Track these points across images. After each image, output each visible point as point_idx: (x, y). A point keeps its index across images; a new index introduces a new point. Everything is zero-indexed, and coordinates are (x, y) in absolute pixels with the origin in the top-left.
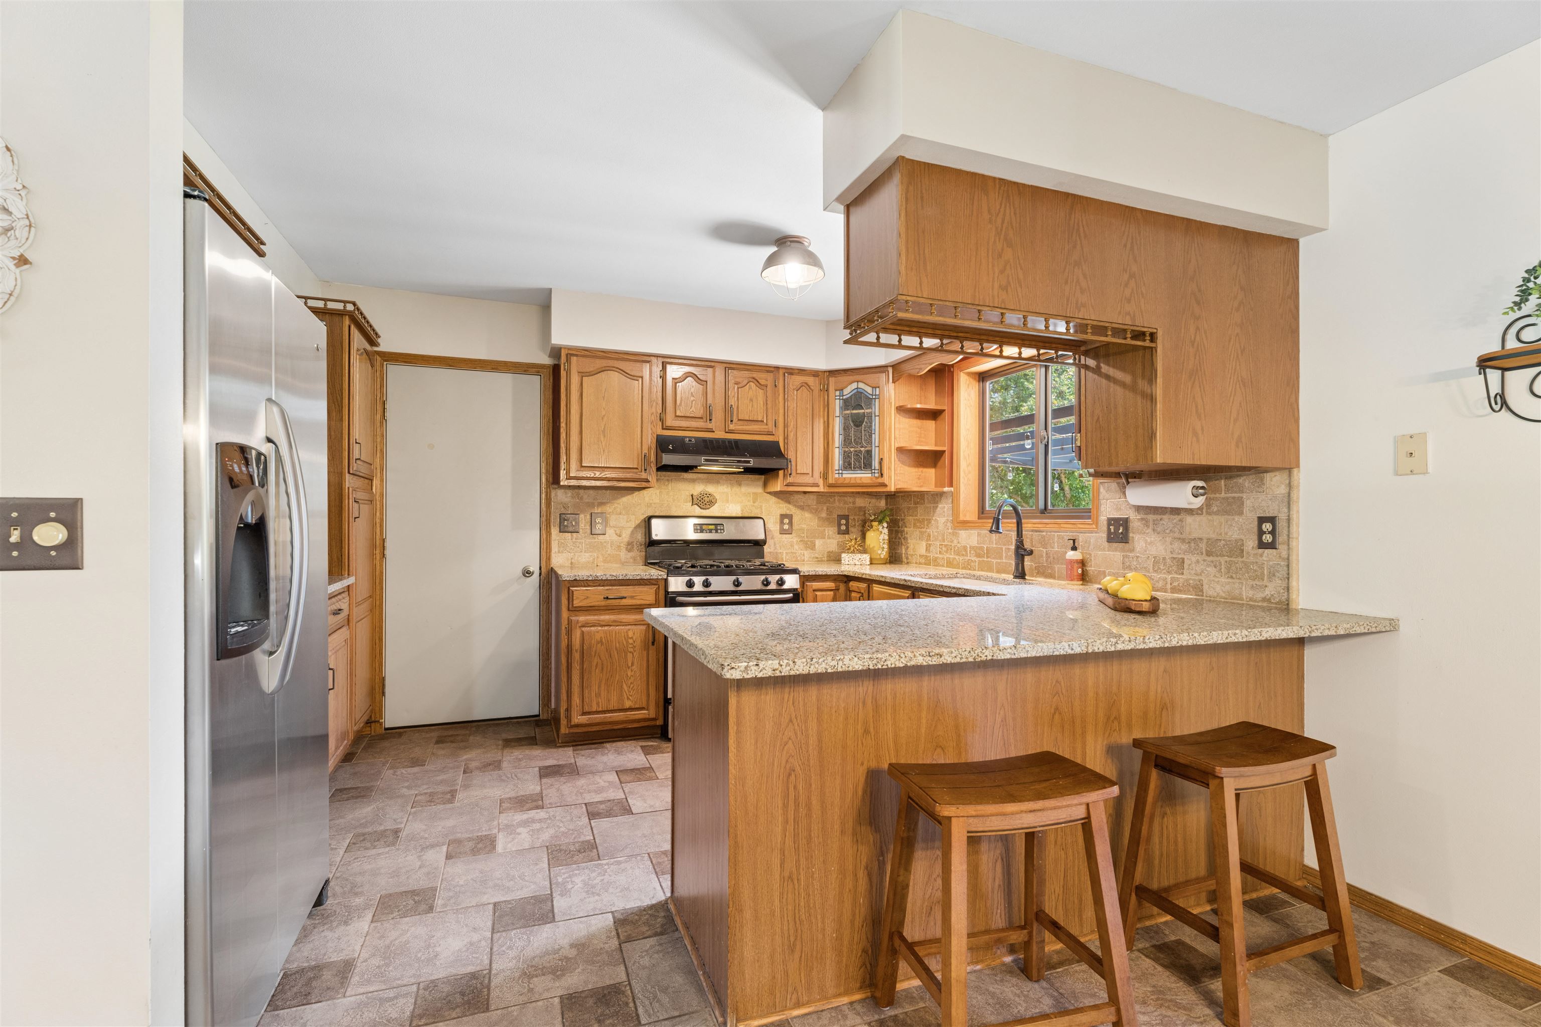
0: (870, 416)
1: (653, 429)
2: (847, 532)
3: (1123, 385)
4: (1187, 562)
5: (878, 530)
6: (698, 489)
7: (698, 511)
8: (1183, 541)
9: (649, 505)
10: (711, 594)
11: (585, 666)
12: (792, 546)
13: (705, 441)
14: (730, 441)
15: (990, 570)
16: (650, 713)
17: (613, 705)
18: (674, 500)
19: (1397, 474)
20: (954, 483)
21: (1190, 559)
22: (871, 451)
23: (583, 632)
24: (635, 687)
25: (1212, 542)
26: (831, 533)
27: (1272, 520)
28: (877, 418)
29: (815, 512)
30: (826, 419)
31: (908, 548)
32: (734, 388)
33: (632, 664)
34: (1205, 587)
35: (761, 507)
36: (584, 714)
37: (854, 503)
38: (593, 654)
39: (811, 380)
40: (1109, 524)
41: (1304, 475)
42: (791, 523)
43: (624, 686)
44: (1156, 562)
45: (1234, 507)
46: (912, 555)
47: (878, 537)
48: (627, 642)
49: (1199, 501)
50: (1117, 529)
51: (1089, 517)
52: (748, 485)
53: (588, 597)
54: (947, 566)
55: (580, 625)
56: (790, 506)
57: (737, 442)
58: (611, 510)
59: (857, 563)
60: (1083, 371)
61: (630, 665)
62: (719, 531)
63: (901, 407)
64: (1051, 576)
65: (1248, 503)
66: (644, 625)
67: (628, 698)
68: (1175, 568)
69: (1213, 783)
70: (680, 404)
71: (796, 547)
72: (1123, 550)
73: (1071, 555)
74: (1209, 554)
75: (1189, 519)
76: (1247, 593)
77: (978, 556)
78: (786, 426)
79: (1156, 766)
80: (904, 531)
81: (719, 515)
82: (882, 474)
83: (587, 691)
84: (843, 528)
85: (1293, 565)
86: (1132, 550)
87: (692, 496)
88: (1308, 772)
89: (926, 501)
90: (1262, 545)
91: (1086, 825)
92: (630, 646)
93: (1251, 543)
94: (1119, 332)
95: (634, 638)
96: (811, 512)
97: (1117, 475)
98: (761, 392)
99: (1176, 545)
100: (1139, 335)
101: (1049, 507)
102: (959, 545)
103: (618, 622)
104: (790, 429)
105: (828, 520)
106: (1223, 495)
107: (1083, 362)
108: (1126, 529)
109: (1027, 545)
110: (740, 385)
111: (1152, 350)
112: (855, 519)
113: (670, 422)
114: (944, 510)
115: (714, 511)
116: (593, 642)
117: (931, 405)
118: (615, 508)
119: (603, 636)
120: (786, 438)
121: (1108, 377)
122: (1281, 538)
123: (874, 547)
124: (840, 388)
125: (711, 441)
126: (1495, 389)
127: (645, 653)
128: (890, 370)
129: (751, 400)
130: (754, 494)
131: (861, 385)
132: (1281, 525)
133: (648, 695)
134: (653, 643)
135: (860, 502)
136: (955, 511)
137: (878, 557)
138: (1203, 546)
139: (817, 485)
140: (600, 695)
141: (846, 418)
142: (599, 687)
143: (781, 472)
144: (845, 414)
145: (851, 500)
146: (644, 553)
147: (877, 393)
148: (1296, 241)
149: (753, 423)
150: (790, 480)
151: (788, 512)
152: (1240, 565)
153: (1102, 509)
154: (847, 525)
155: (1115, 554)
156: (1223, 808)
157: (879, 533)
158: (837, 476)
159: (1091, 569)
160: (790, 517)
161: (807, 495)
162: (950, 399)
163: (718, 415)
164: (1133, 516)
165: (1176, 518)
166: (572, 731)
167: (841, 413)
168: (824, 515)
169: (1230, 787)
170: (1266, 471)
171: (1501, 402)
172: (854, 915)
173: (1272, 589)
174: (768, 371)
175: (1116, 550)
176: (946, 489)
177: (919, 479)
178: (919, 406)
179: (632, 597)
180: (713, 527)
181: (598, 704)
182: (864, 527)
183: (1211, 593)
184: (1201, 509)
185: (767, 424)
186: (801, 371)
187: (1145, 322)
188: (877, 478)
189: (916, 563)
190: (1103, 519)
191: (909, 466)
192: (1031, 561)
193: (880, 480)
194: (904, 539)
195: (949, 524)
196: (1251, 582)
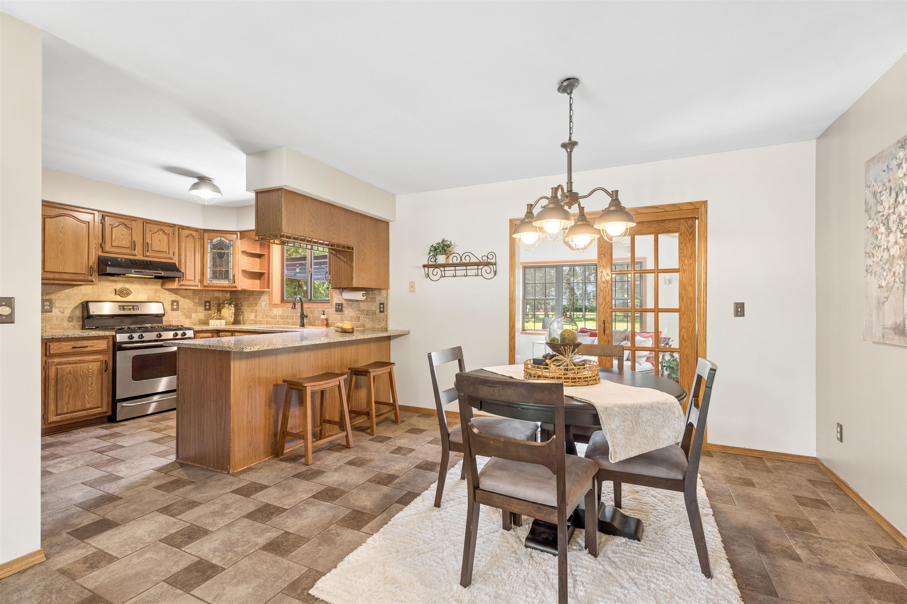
0: (228, 255)
1: (96, 252)
2: (209, 309)
3: (344, 261)
4: (361, 318)
5: (229, 308)
6: (119, 286)
7: (119, 298)
8: (359, 311)
9: (84, 295)
10: (143, 342)
11: (58, 388)
12: (178, 317)
13: (131, 260)
14: (146, 261)
15: (288, 324)
16: (105, 409)
17: (79, 406)
18: (103, 292)
19: (410, 292)
20: (270, 287)
21: (361, 316)
22: (228, 270)
23: (57, 368)
24: (93, 396)
25: (368, 311)
26: (201, 310)
27: (383, 304)
28: (232, 255)
29: (192, 299)
30: (202, 253)
31: (244, 316)
32: (149, 233)
33: (92, 384)
34: (366, 325)
35: (160, 296)
36: (57, 415)
37: (213, 295)
38: (64, 380)
39: (194, 233)
40: (336, 305)
41: (391, 291)
42: (178, 305)
43: (86, 396)
44: (351, 318)
45: (373, 300)
46: (246, 320)
47: (228, 312)
48: (88, 372)
49: (364, 298)
50: (339, 307)
51: (329, 303)
52: (151, 284)
53: (61, 348)
54: (266, 324)
55: (55, 364)
56: (178, 296)
57: (151, 262)
58: (55, 298)
59: (218, 324)
60: (331, 255)
61: (90, 384)
62: (135, 309)
63: (244, 251)
64: (315, 325)
65: (377, 299)
66: (99, 361)
67: (89, 403)
68: (357, 320)
69: (368, 374)
70: (115, 239)
71: (181, 317)
72: (341, 314)
73: (323, 317)
74: (367, 315)
75: (361, 304)
76: (377, 326)
77: (282, 319)
78: (180, 255)
79: (354, 374)
80: (241, 309)
81: (134, 300)
82: (234, 282)
83: (60, 402)
84: (208, 307)
85: (388, 318)
86: (344, 314)
87: (115, 290)
88: (389, 370)
89: (255, 294)
90: (381, 312)
91: (339, 387)
92: (90, 373)
93: (378, 311)
94: (344, 247)
95: (93, 369)
96: (190, 299)
97: (340, 288)
98: (165, 237)
99: (358, 312)
100: (349, 248)
101: (313, 298)
102: (273, 315)
103: (82, 360)
104: (182, 257)
105: (199, 304)
106: (371, 296)
107: (331, 252)
108: (342, 307)
109: (305, 313)
110: (153, 232)
111: (352, 253)
112: (214, 303)
113: (108, 248)
114: (264, 300)
115: (130, 298)
116: (64, 373)
117: (258, 252)
118: (59, 297)
119: (71, 369)
120: (180, 261)
121: (339, 258)
122: (385, 310)
123: (226, 316)
124: (211, 238)
125: (135, 261)
126: (427, 272)
127: (100, 377)
128: (239, 233)
129: (160, 240)
130: (156, 289)
131: (222, 239)
132: (385, 305)
133: (102, 399)
134: (106, 371)
135: (216, 294)
136: (271, 300)
137: (229, 321)
138: (365, 312)
139: (197, 286)
140: (69, 403)
141: (214, 254)
142: (69, 398)
143: (177, 279)
144: (214, 252)
145: (212, 293)
146: (81, 323)
147: (232, 243)
148: (389, 223)
149: (161, 253)
150: (182, 283)
151: (176, 299)
152: (375, 318)
153: (334, 299)
154: (210, 306)
155: (338, 316)
156: (370, 380)
157: (229, 310)
158: (209, 282)
159: (330, 322)
160: (177, 302)
161: (187, 291)
162: (268, 250)
163: (139, 247)
164: (344, 303)
165: (358, 303)
166: (48, 426)
167: (211, 250)
168: (197, 301)
169: (372, 374)
170: (382, 289)
171: (428, 275)
172: (269, 432)
173: (383, 325)
174: (170, 226)
175: (338, 315)
176: (266, 290)
177: (252, 284)
178: (253, 252)
179: (92, 346)
180: (131, 307)
181: (68, 408)
182: (219, 308)
183: (367, 327)
184: (365, 300)
185: (169, 254)
186: (188, 228)
187: (350, 244)
188: (231, 284)
189: (249, 323)
190: (334, 303)
191: (248, 278)
192: (306, 320)
193: (233, 285)
194: (242, 312)
195: (268, 306)
196: (378, 323)
